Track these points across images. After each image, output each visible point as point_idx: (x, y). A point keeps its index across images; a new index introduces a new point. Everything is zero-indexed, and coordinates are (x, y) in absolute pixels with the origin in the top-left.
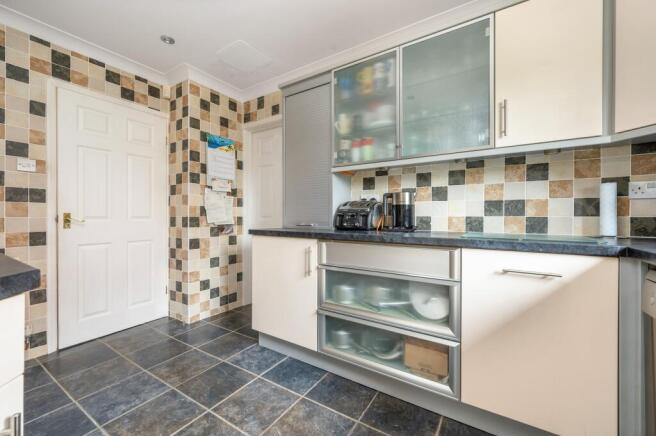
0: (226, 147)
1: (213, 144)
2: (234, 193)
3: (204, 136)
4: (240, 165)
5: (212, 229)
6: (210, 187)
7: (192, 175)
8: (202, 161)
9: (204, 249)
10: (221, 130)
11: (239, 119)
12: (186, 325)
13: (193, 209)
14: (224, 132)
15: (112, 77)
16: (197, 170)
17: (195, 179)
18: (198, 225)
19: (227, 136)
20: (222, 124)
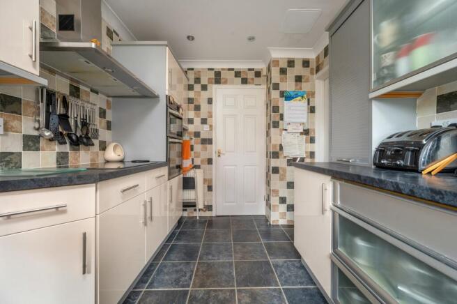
0: (299, 98)
1: (289, 98)
2: (306, 132)
3: (282, 94)
4: (312, 110)
5: (288, 161)
6: (286, 130)
7: (274, 122)
8: (281, 112)
9: (282, 175)
10: (296, 85)
11: (312, 73)
12: (270, 224)
13: (275, 146)
14: (298, 87)
15: (238, 74)
16: (277, 119)
17: (276, 125)
18: (278, 158)
19: (301, 89)
20: (296, 81)
